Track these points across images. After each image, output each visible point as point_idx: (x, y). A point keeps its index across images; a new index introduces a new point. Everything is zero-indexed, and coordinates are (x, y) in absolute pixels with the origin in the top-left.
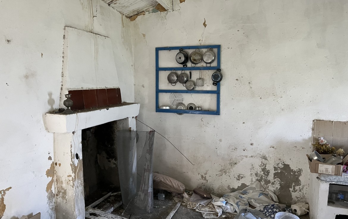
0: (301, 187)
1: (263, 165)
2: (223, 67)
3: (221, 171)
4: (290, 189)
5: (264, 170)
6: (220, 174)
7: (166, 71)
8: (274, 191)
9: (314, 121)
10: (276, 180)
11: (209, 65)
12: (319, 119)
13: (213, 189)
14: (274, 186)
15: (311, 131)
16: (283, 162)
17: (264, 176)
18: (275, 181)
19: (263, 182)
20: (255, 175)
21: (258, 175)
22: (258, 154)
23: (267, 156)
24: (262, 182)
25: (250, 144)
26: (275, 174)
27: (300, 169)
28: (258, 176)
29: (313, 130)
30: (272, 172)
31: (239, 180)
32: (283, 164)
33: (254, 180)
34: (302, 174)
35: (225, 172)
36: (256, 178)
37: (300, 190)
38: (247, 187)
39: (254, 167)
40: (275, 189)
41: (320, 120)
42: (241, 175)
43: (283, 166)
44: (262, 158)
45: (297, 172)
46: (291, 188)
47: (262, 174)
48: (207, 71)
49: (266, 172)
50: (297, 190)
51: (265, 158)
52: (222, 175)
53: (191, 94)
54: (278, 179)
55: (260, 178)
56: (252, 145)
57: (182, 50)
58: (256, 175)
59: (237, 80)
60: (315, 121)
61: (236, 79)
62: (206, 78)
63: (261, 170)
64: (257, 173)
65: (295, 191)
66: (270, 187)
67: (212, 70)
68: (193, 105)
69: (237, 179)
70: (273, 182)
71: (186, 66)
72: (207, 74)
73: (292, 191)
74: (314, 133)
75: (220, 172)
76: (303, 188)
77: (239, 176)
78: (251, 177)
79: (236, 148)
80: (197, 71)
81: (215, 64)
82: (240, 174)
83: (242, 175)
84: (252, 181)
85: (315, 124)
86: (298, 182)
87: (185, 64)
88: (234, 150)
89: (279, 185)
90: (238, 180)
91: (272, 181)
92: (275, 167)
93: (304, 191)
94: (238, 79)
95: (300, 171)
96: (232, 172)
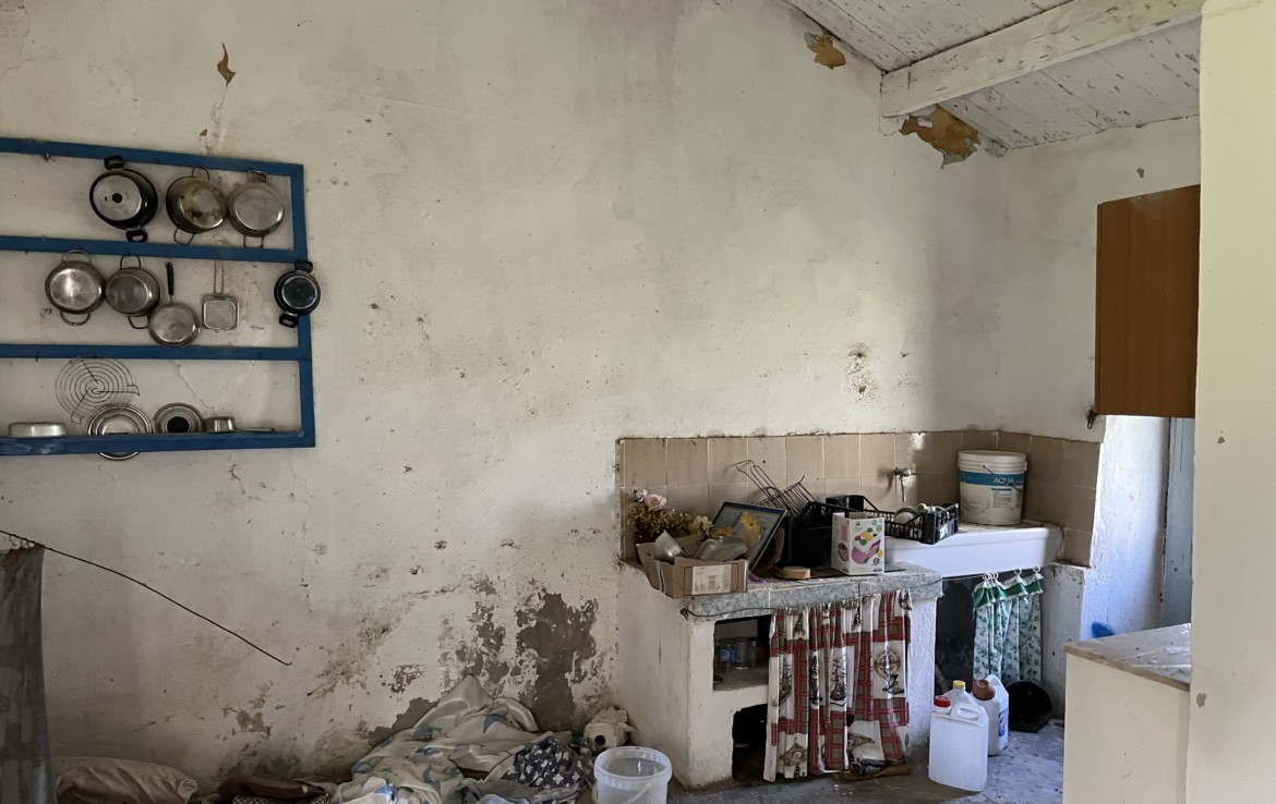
0: (595, 659)
1: (483, 615)
2: (315, 253)
3: (327, 673)
4: (567, 675)
5: (484, 631)
6: (322, 685)
7: (30, 254)
8: (520, 697)
9: (618, 442)
10: (524, 657)
11: (254, 242)
12: (630, 435)
13: (295, 756)
14: (519, 678)
15: (614, 475)
16: (544, 590)
17: (487, 654)
18: (521, 662)
19: (484, 675)
20: (455, 657)
21: (465, 654)
22: (464, 576)
23: (493, 578)
24: (480, 678)
25: (433, 545)
26: (521, 637)
27: (590, 602)
28: (467, 656)
29: (618, 469)
30: (512, 631)
31: (401, 689)
32: (543, 595)
33: (454, 676)
34: (596, 615)
35: (347, 674)
36: (462, 666)
37: (595, 670)
38: (434, 710)
39: (451, 629)
40: (521, 688)
41: (633, 439)
42: (407, 670)
43: (542, 604)
44: (475, 589)
45: (585, 613)
46: (570, 671)
47: (479, 646)
48: (248, 266)
49: (493, 637)
50: (586, 673)
51: (486, 587)
52: (331, 690)
53: (177, 361)
54: (531, 650)
55: (473, 664)
56: (440, 547)
57: (122, 166)
58: (461, 654)
59: (374, 306)
60: (622, 442)
61: (371, 302)
62: (246, 293)
63: (477, 633)
64: (464, 647)
65: (580, 678)
66: (506, 686)
67: (273, 265)
68: (187, 412)
69: (393, 689)
70: (516, 666)
71: (141, 237)
72: (248, 280)
73: (574, 681)
74: (621, 481)
75: (324, 680)
76: (601, 663)
77: (398, 676)
78: (444, 669)
79: (385, 571)
80: (201, 262)
81: (280, 240)
82: (403, 668)
83: (411, 667)
84: (448, 681)
85: (621, 451)
86: (585, 645)
87: (139, 227)
88: (378, 577)
89: (535, 670)
90: (397, 691)
91: (512, 664)
92: (519, 613)
93: (606, 670)
94: (377, 303)
95: (591, 607)
96: (375, 665)
